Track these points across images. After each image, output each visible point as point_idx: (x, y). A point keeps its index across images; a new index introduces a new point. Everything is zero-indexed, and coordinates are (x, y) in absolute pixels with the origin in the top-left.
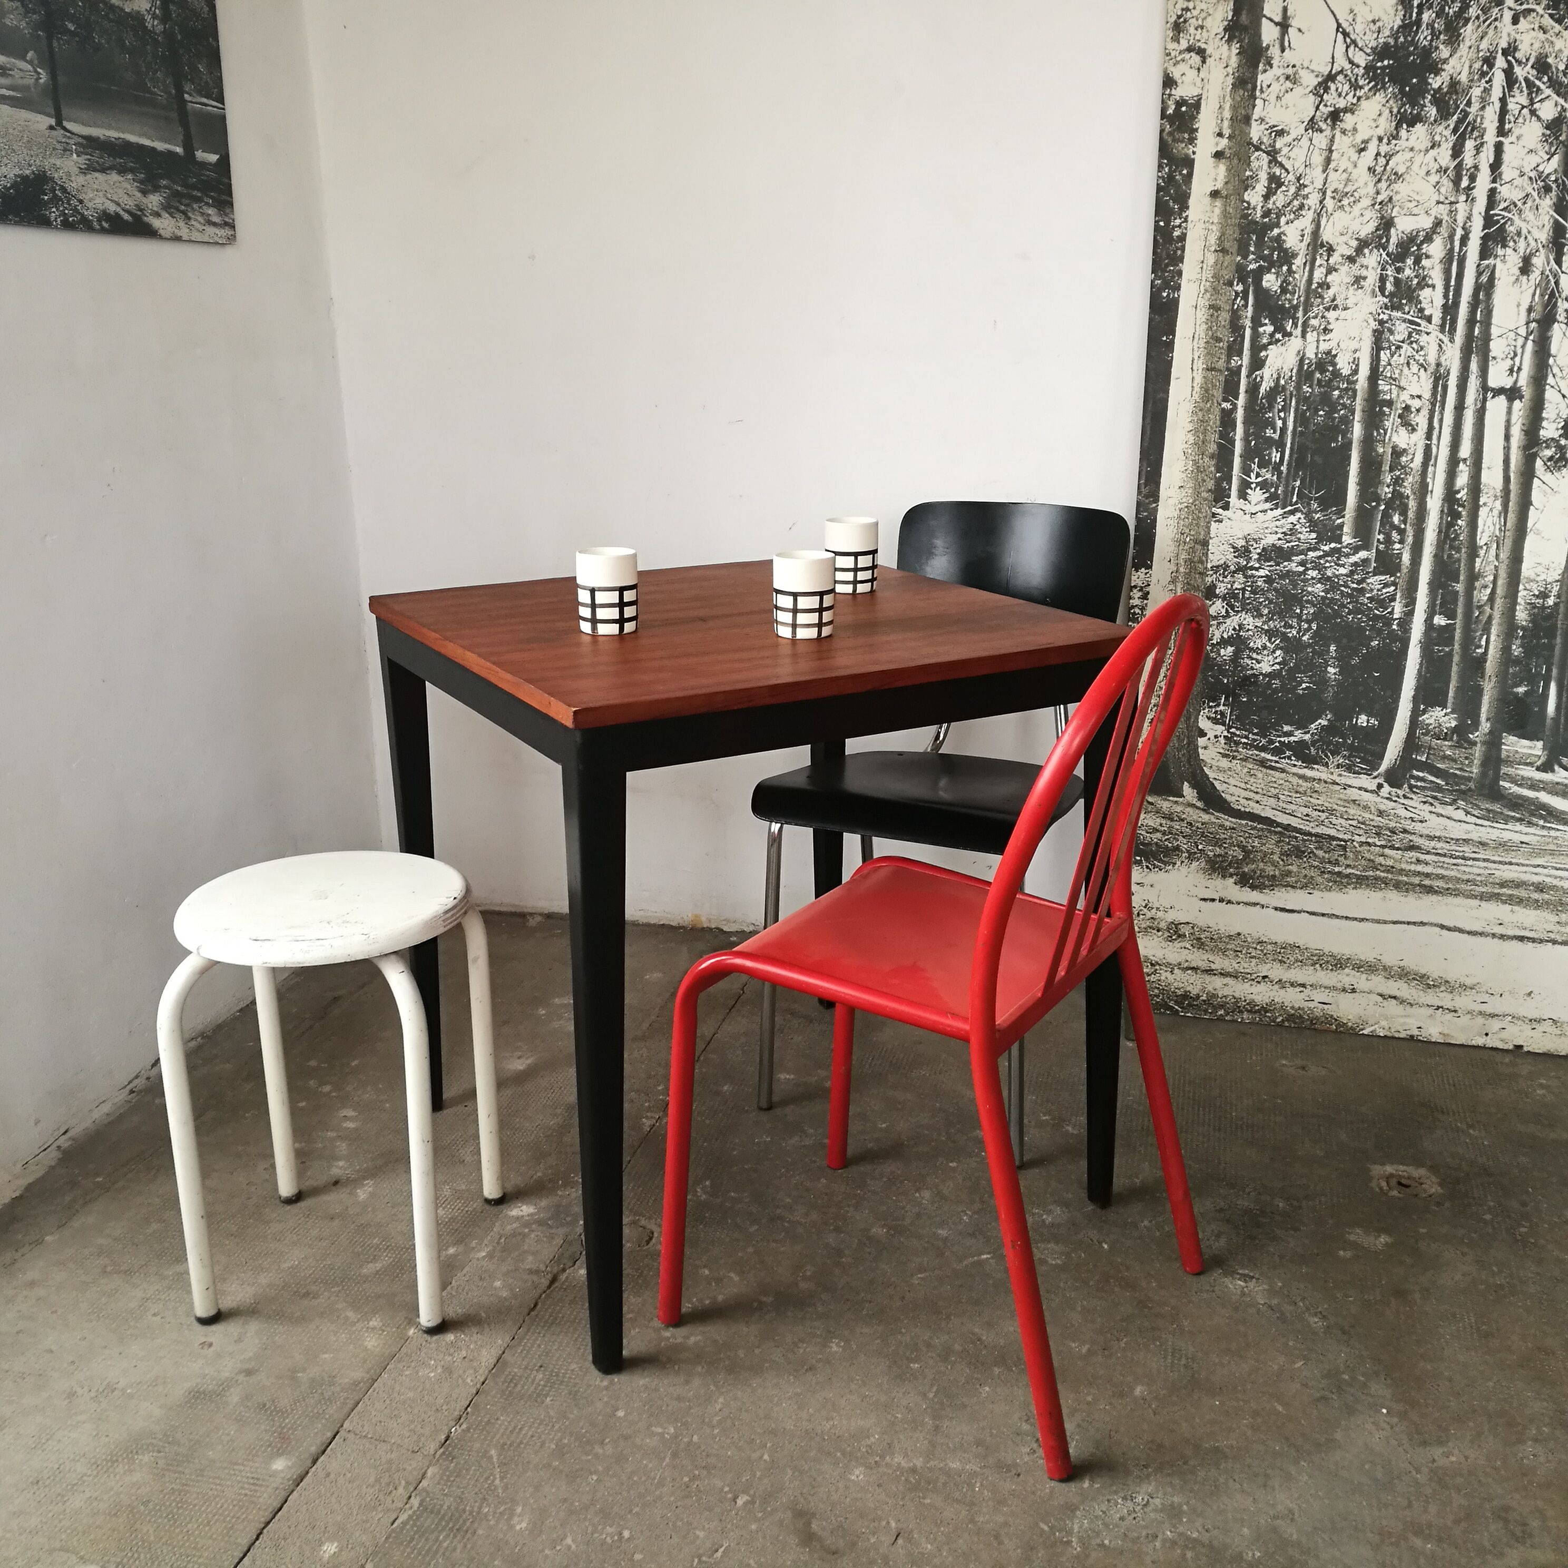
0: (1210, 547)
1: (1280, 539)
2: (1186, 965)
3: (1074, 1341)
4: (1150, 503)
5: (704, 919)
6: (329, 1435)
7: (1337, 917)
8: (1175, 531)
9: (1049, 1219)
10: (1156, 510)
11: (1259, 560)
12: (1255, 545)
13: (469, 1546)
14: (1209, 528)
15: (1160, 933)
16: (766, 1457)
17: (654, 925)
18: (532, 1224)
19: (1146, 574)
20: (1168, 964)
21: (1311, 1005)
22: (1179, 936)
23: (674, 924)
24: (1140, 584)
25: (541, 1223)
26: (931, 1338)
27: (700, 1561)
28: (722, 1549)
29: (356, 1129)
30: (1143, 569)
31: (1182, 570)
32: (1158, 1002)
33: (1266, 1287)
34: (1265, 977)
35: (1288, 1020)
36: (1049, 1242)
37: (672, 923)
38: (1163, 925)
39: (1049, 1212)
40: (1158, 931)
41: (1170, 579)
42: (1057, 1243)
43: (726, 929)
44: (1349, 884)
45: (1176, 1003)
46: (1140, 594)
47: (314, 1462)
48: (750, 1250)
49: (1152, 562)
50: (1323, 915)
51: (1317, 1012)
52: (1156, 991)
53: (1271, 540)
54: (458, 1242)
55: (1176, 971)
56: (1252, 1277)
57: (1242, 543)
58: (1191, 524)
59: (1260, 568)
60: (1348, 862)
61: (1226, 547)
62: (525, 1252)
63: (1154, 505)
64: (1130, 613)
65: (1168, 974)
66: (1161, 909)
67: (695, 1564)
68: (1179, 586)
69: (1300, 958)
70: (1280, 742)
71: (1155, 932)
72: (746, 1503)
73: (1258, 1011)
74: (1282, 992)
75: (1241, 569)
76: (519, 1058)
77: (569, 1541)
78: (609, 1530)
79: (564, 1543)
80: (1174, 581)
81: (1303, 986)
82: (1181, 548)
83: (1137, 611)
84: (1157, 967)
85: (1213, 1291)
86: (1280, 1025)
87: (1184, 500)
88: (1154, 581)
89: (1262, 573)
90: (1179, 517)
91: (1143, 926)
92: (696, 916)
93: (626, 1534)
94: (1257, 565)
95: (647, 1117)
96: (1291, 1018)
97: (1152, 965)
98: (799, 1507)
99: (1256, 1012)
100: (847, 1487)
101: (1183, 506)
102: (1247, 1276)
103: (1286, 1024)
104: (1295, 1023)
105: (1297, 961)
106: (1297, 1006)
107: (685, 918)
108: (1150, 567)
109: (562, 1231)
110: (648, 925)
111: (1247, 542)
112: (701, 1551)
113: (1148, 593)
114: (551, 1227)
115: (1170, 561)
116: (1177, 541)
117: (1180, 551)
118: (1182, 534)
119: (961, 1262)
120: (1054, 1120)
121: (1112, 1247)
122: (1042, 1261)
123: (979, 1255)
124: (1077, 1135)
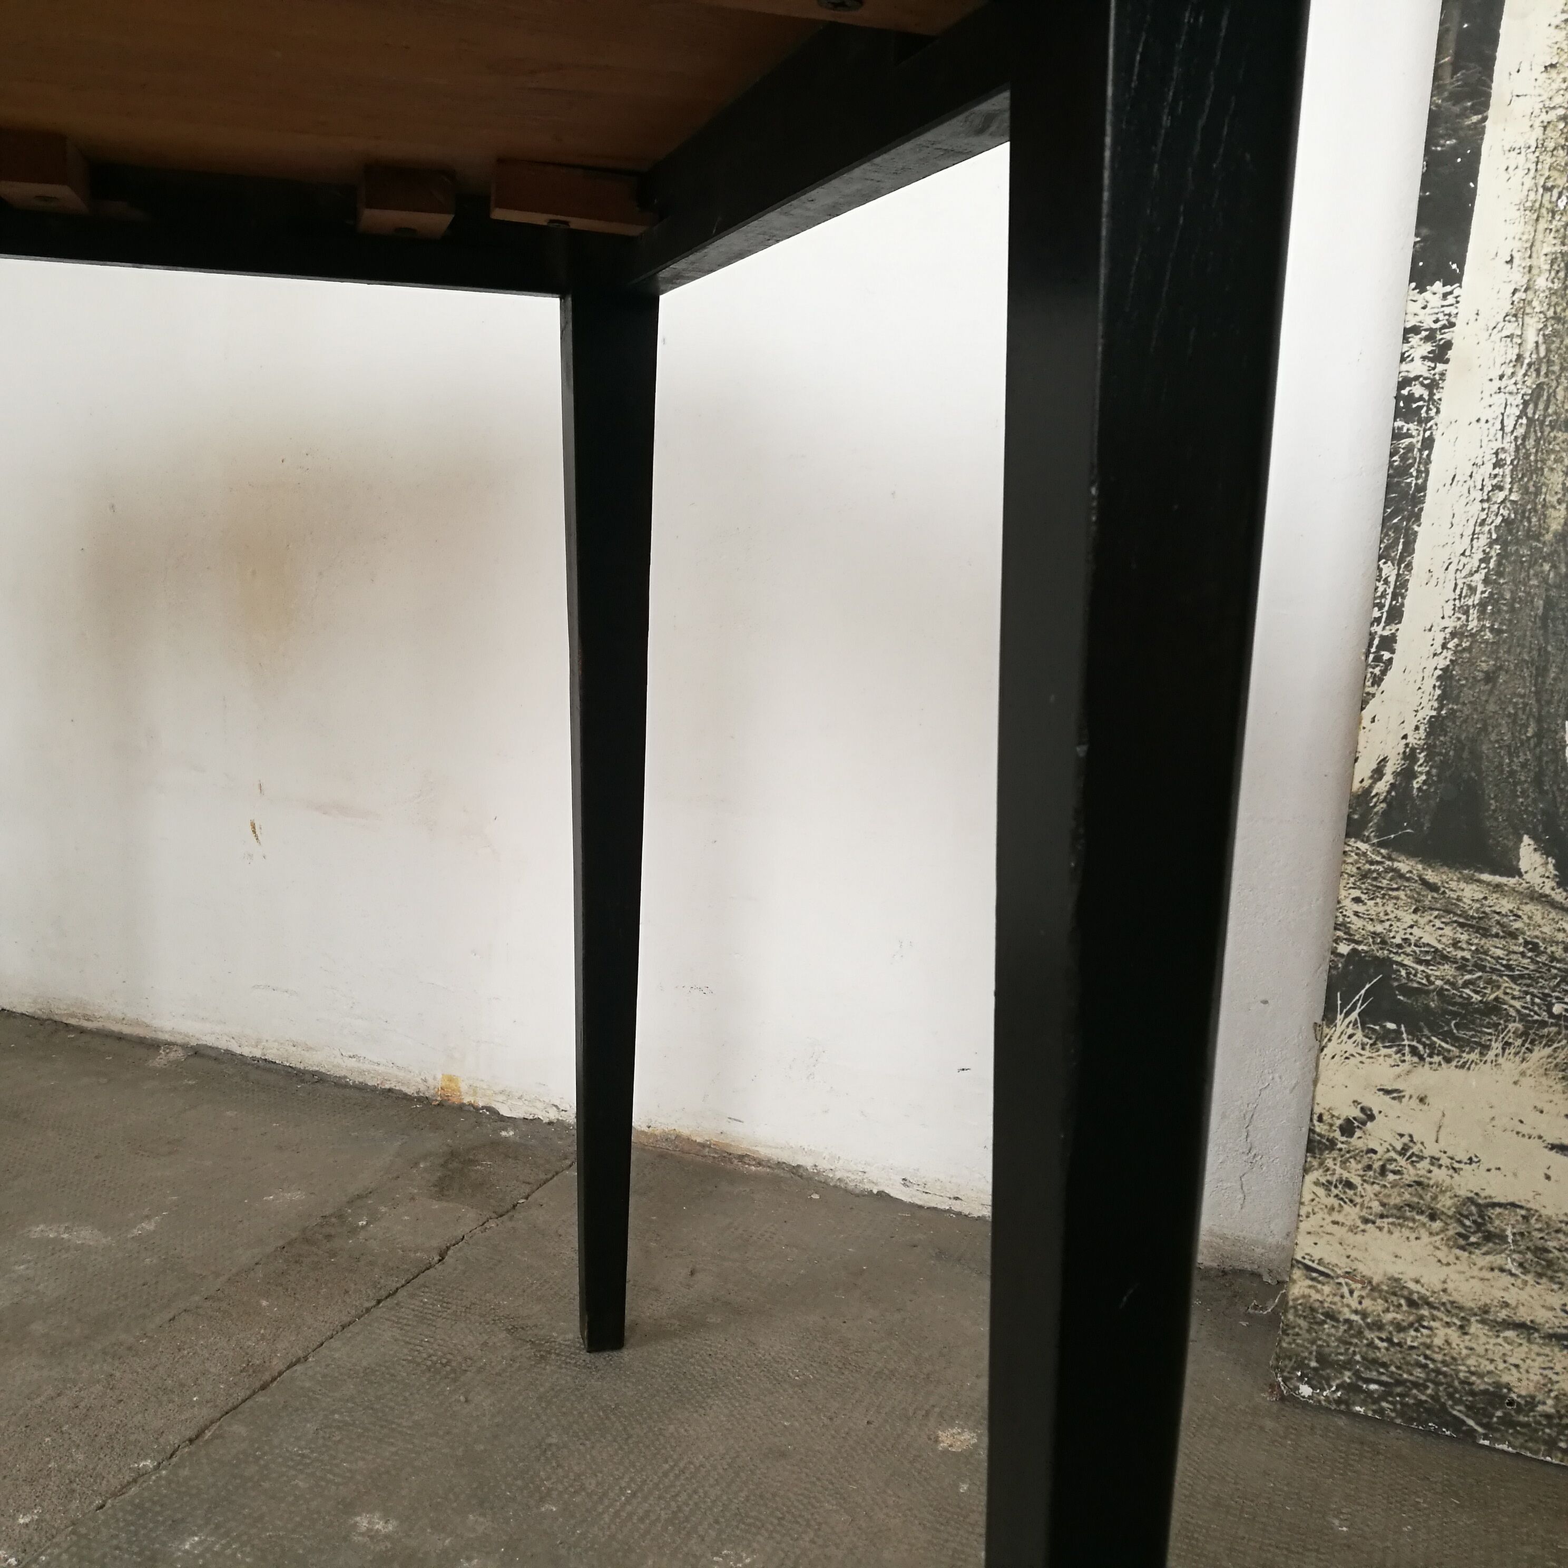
2: (1503, 1314)
4: (1464, 114)
5: (464, 1087)
8: (1529, 183)
10: (1479, 131)
15: (1437, 1225)
17: (374, 1089)
19: (1445, 296)
20: (1453, 1308)
22: (1489, 1237)
23: (410, 1091)
24: (1428, 323)
30: (1438, 285)
31: (1542, 282)
32: (1420, 1403)
37: (405, 1089)
38: (1445, 1203)
40: (1433, 1217)
41: (1507, 307)
43: (505, 1111)
45: (1471, 1409)
46: (1429, 347)
49: (1461, 266)
52: (1419, 1373)
55: (1474, 1327)
63: (1475, 118)
64: (1398, 398)
65: (1453, 1335)
66: (1445, 1161)
68: (1533, 325)
71: (1423, 1219)
80: (1518, 313)
82: (1542, 224)
83: (1418, 390)
84: (1425, 1312)
87: (1558, 100)
88: (1464, 312)
90: (1541, 146)
91: (1395, 1200)
92: (451, 1079)
97: (1412, 1303)
101: (1553, 116)
107: (431, 1082)
108: (1454, 278)
110: (362, 1088)
113: (1448, 345)
115: (1510, 262)
116: (1531, 209)
117: (1540, 236)
118: (1546, 189)
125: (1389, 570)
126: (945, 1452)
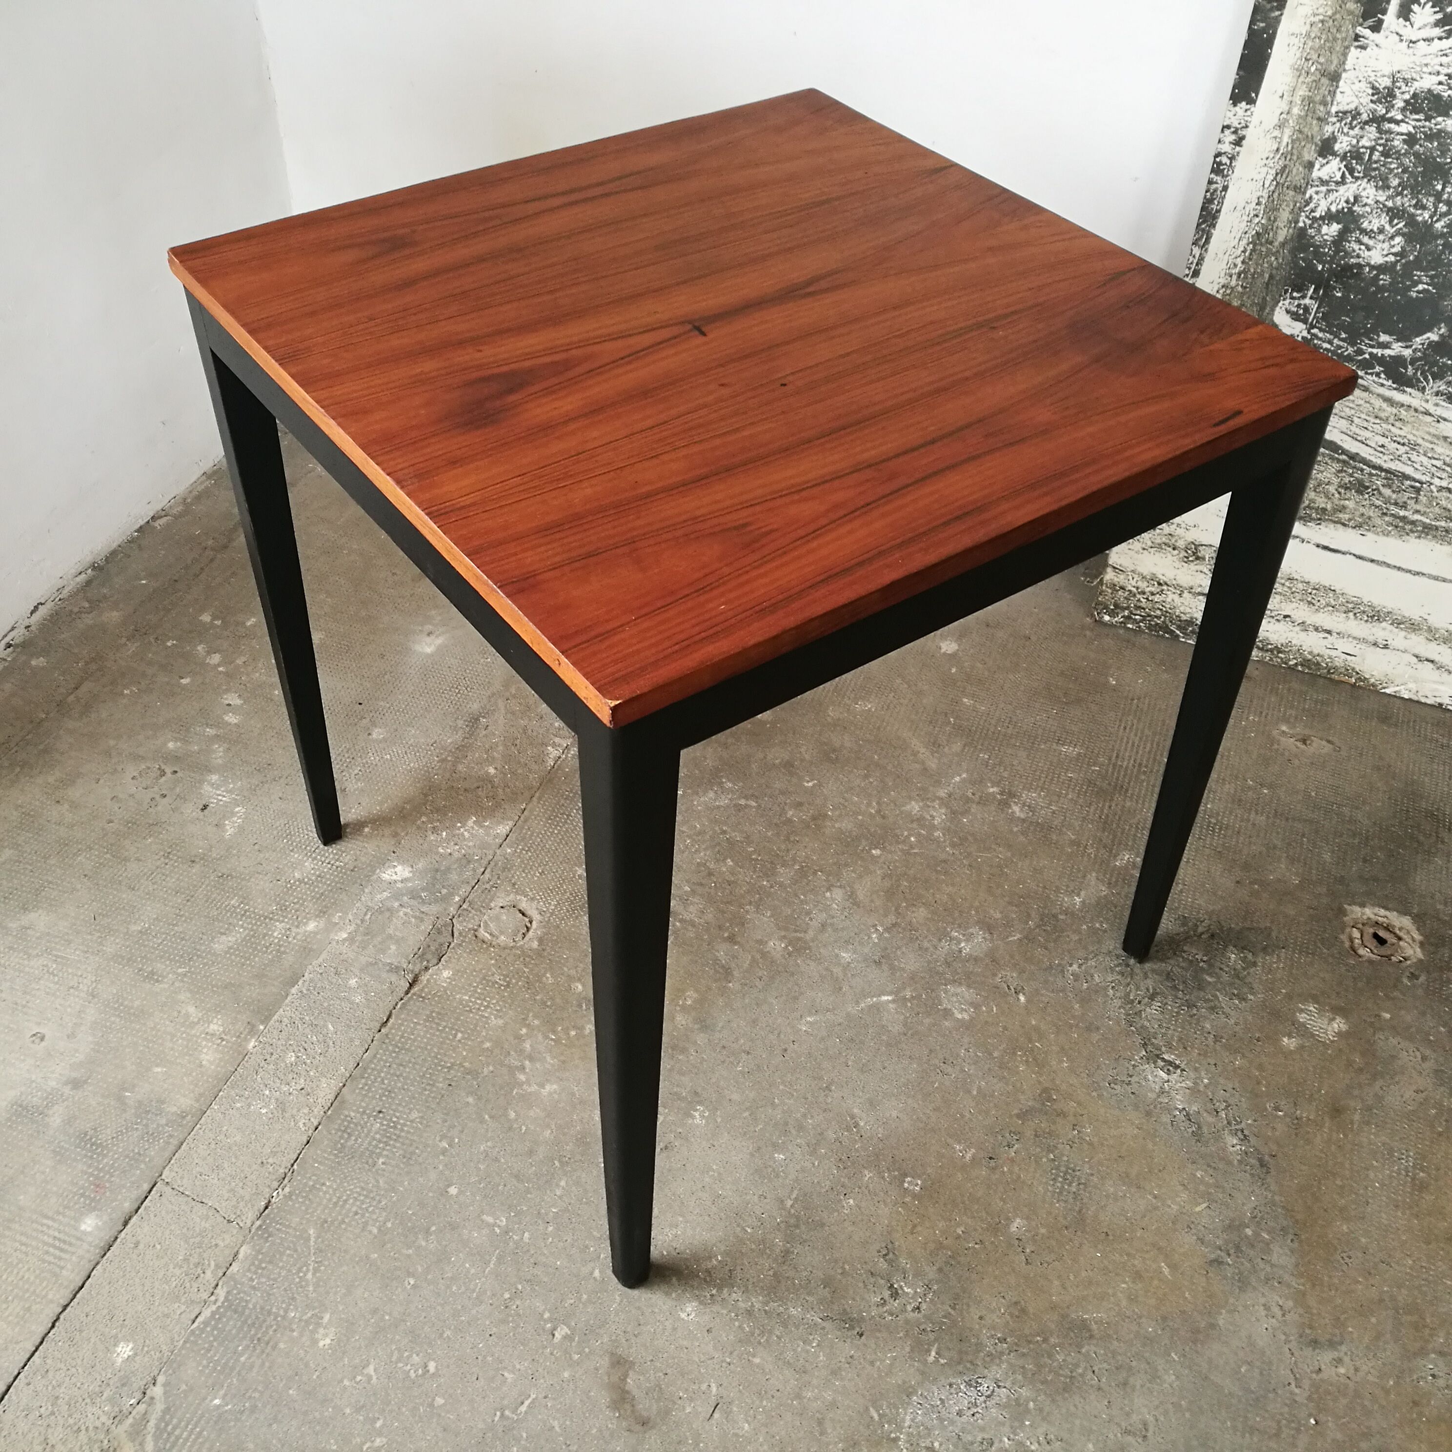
0: (1341, 83)
1: (1440, 83)
2: (1199, 590)
3: (959, 1143)
4: (1272, 9)
6: (146, 1187)
7: (1388, 566)
8: (1298, 55)
9: (966, 948)
10: (1278, 20)
11: (1403, 110)
12: (1404, 88)
13: (267, 1364)
14: (1345, 55)
15: (1176, 552)
16: (597, 1273)
18: (403, 895)
19: (1246, 110)
20: (1178, 586)
21: (1333, 653)
22: (1198, 558)
24: (1235, 124)
25: (414, 895)
26: (804, 1116)
27: (502, 1415)
28: (530, 1400)
30: (1244, 103)
31: (1296, 111)
32: (1157, 624)
33: (1189, 1084)
34: (1286, 617)
35: (1302, 665)
36: (960, 984)
38: (1181, 544)
39: (969, 938)
40: (1174, 549)
41: (1276, 121)
42: (969, 986)
44: (1412, 531)
45: (1179, 627)
46: (1233, 137)
47: (126, 1224)
49: (1257, 95)
50: (1372, 561)
51: (1339, 663)
52: (1159, 613)
53: (1427, 83)
54: (322, 913)
55: (1186, 594)
56: (1177, 1067)
57: (1386, 82)
58: (1321, 47)
59: (1402, 121)
60: (1418, 507)
61: (1363, 85)
62: (390, 937)
63: (1277, 13)
64: (1215, 162)
65: (1176, 597)
66: (1183, 525)
67: (496, 1419)
68: (1288, 132)
69: (1333, 603)
70: (1371, 354)
71: (1170, 549)
72: (565, 1337)
73: (1271, 651)
74: (1303, 635)
75: (1377, 120)
76: (429, 634)
77: (370, 1370)
78: (416, 1359)
79: (365, 1371)
80: (1280, 126)
81: (1329, 632)
82: (1301, 79)
83: (1225, 160)
84: (1165, 587)
85: (1129, 1083)
86: (1292, 669)
87: (1321, 10)
88: (1254, 121)
89: (1404, 128)
90: (1308, 35)
91: (1158, 541)
93: (432, 1366)
94: (1399, 117)
95: (554, 745)
96: (1306, 663)
97: (1160, 584)
98: (619, 1351)
99: (1267, 651)
100: (675, 1329)
101: (1317, 19)
102: (1170, 1063)
103: (1300, 668)
104: (1310, 669)
105: (1328, 605)
106: (1316, 652)
108: (1252, 102)
109: (434, 909)
111: (1394, 82)
112: (506, 1402)
113: (1242, 138)
114: (423, 902)
115: (1282, 97)
116: (1297, 70)
117: (1299, 84)
118: (1307, 60)
119: (857, 1003)
120: (1001, 794)
121: (1028, 1001)
122: (947, 1013)
123: (879, 996)
124: (1024, 820)
125: (1197, 251)
126: (945, 654)
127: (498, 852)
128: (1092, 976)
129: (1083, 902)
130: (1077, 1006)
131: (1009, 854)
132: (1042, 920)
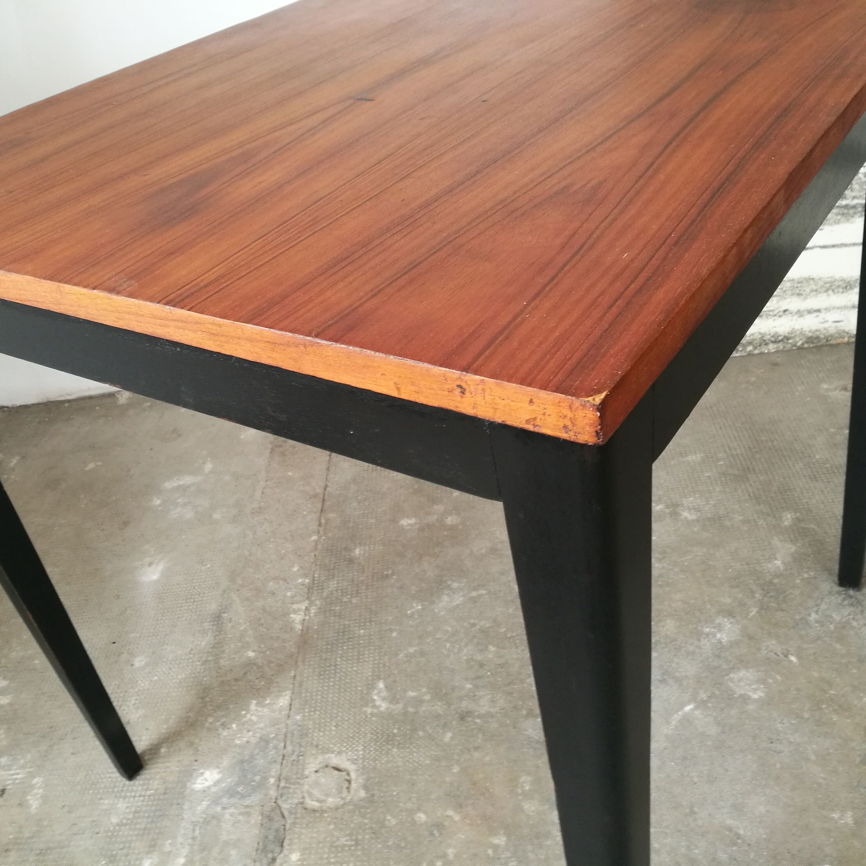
3: (833, 811)
7: (846, 245)
9: (724, 637)
18: (221, 797)
21: (826, 325)
25: (231, 793)
26: (688, 848)
29: (10, 704)
34: (785, 311)
35: (807, 342)
36: (739, 669)
39: (720, 628)
42: (746, 668)
44: (855, 213)
48: (456, 769)
50: (833, 246)
51: (832, 331)
54: (152, 847)
60: (854, 194)
62: (226, 843)
69: (815, 288)
73: (782, 341)
74: (801, 320)
76: (150, 565)
81: (818, 311)
86: (800, 348)
95: (295, 612)
96: (810, 340)
99: (779, 341)
103: (806, 346)
104: (813, 343)
105: (812, 291)
106: (814, 328)
109: (255, 799)
114: (243, 797)
119: (668, 723)
120: (667, 507)
121: (799, 658)
122: (745, 699)
123: (682, 708)
124: (697, 521)
127: (289, 722)
128: (831, 617)
129: (783, 563)
130: (838, 646)
131: (705, 550)
132: (763, 589)
